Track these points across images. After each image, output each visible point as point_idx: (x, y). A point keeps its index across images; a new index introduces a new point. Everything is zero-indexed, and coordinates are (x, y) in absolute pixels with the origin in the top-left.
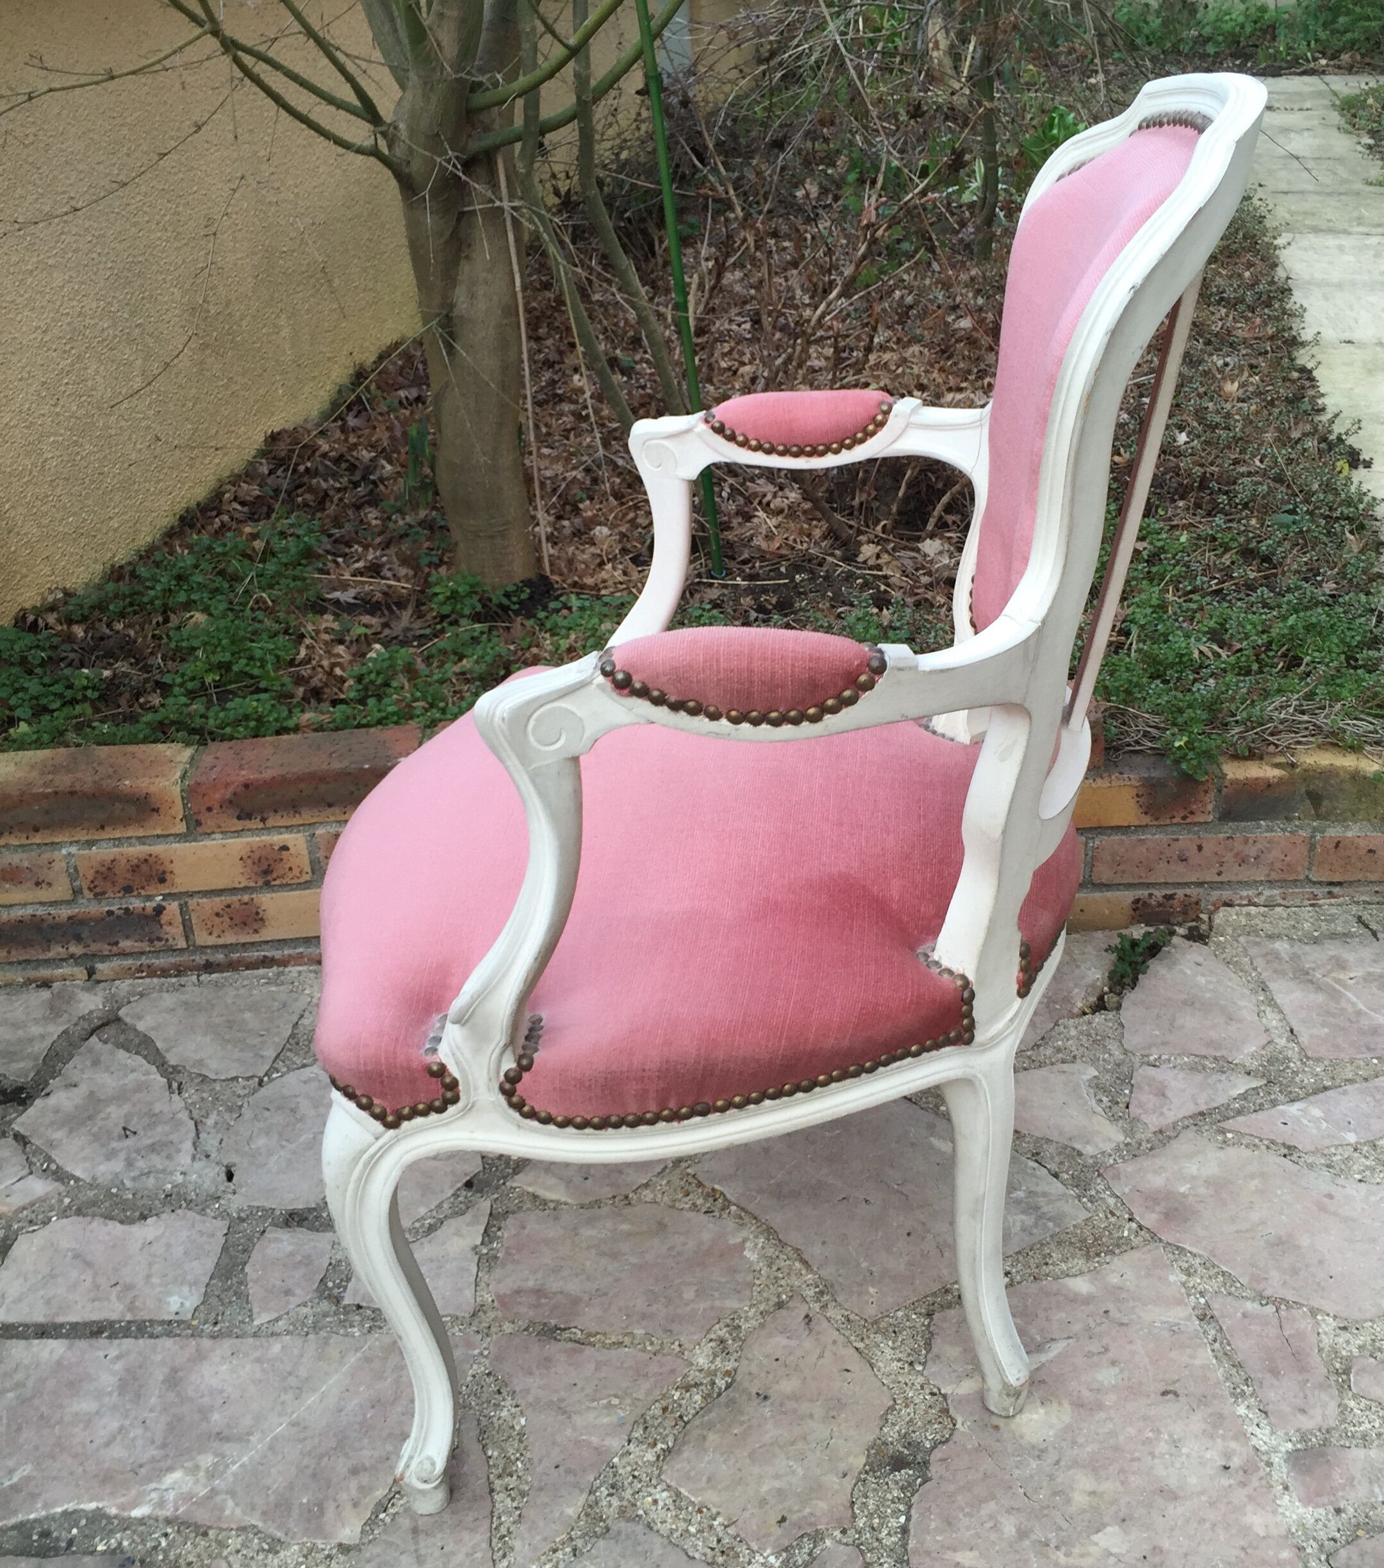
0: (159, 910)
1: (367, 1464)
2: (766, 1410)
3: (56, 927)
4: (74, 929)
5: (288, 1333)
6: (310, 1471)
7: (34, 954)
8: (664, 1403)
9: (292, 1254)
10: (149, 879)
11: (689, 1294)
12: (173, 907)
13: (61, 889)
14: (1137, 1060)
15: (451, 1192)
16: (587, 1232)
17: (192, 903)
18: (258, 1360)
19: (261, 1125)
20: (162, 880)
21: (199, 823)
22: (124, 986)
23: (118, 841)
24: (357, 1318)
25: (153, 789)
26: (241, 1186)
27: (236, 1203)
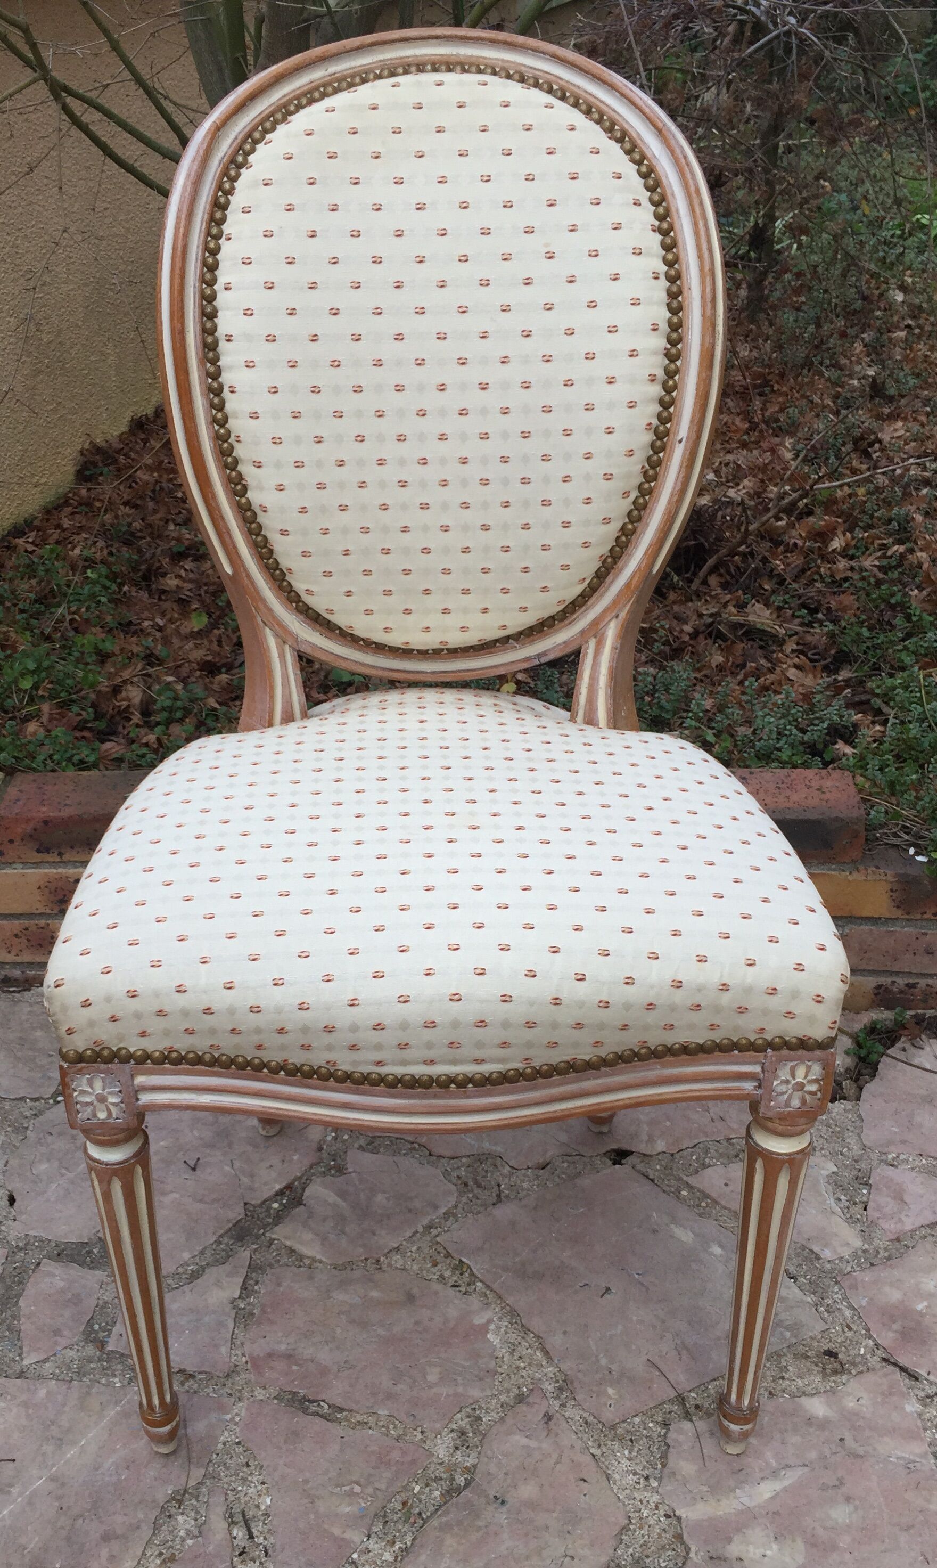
1: (119, 1532)
2: (502, 1517)
5: (54, 1376)
6: (64, 1533)
8: (404, 1496)
9: (63, 1291)
11: (433, 1377)
14: (875, 1156)
15: (214, 1238)
16: (339, 1296)
18: (26, 1405)
19: (43, 1149)
24: (120, 1367)
26: (21, 1213)
27: (15, 1231)
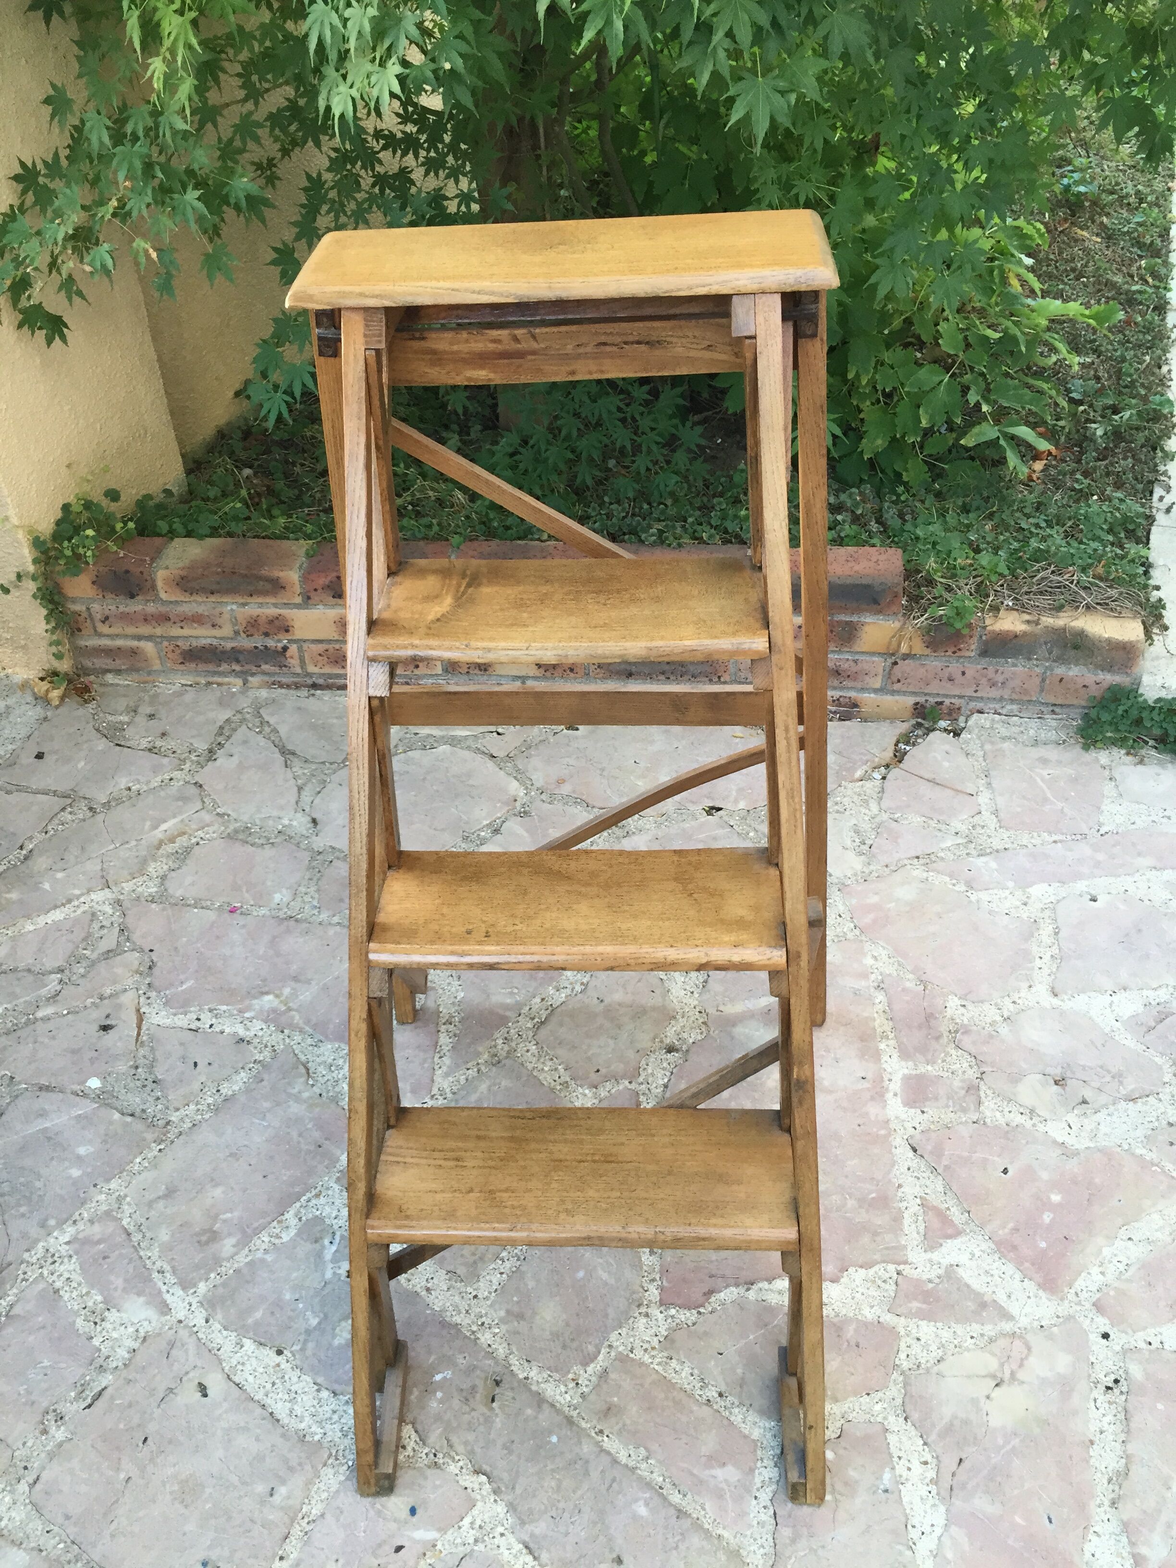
0: (285, 649)
2: (601, 1008)
3: (224, 652)
4: (235, 655)
7: (211, 667)
8: (543, 996)
9: (345, 878)
10: (279, 629)
12: (293, 649)
13: (227, 630)
14: (886, 815)
17: (305, 646)
19: (335, 795)
20: (287, 631)
21: (309, 598)
22: (264, 693)
23: (261, 605)
25: (281, 574)
26: (321, 832)
27: (317, 842)
